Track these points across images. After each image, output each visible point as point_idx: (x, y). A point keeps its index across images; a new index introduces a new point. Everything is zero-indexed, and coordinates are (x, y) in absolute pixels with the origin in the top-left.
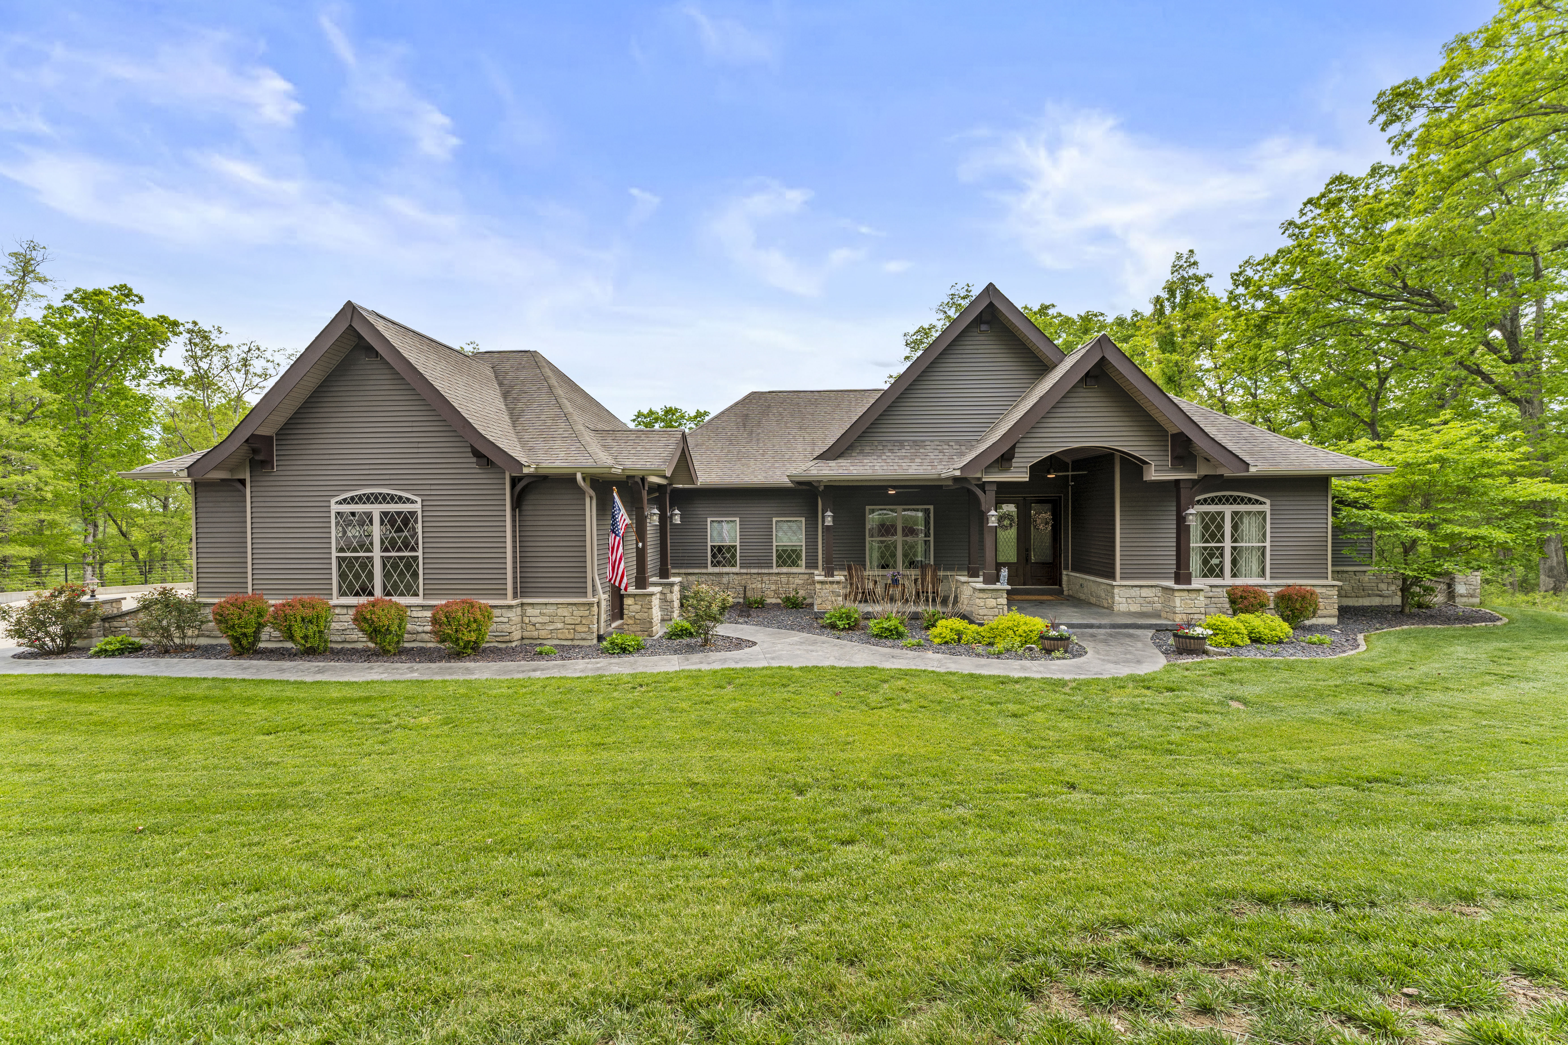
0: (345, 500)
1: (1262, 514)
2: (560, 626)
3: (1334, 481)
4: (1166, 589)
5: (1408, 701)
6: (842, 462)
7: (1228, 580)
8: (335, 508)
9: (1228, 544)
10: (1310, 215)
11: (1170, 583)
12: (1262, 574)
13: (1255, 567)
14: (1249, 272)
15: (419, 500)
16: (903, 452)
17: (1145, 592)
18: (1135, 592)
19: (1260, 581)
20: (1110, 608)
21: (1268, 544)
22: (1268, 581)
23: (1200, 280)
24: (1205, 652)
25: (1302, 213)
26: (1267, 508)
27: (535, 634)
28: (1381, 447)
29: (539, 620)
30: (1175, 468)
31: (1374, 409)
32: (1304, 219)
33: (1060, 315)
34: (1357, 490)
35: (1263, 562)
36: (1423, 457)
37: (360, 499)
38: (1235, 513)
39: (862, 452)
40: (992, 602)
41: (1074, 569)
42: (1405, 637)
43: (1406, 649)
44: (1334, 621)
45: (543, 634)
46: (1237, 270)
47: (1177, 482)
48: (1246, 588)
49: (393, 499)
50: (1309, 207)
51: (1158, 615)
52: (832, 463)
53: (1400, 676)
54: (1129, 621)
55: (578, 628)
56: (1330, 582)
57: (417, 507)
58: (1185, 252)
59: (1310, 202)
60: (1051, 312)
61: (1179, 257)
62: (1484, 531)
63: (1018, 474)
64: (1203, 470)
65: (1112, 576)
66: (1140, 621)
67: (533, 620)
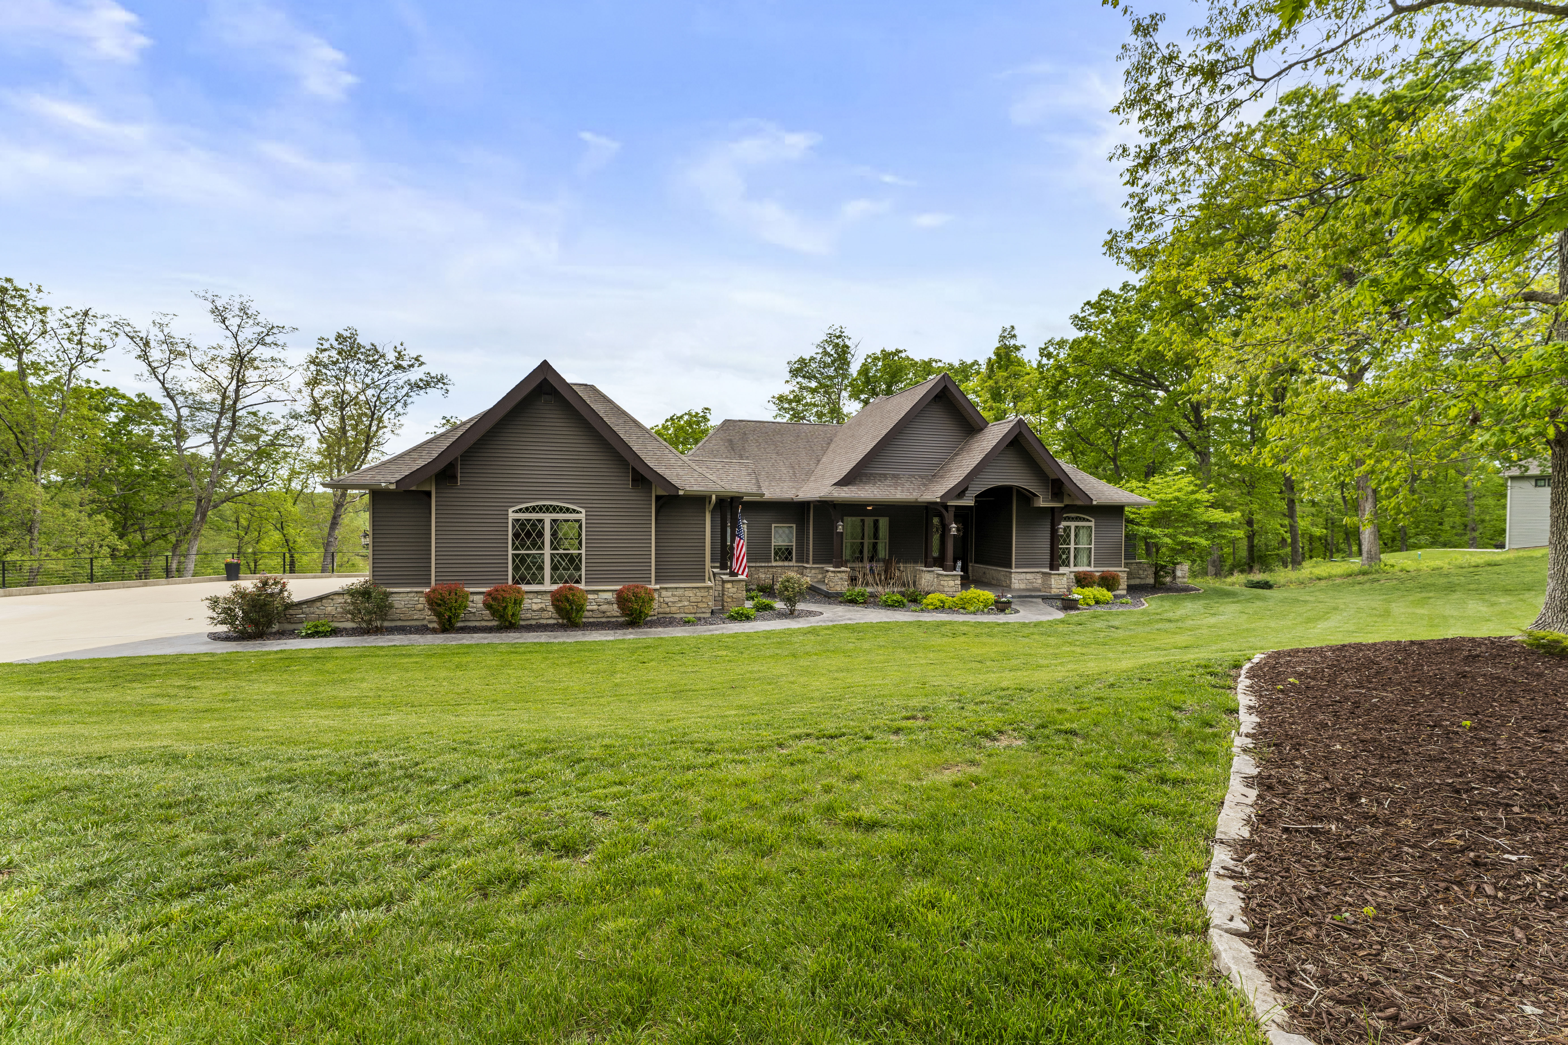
0: (520, 510)
1: (1090, 527)
2: (686, 603)
3: (1126, 509)
4: (1044, 574)
5: (1180, 624)
6: (853, 488)
7: (1073, 569)
8: (512, 516)
9: (1072, 546)
10: (1088, 312)
11: (1047, 570)
12: (1089, 565)
13: (1085, 560)
14: (1051, 349)
15: (583, 511)
16: (888, 482)
17: (1029, 576)
18: (1023, 576)
19: (1088, 569)
20: (1009, 587)
21: (1093, 546)
22: (1092, 569)
23: (1017, 348)
24: (1078, 609)
25: (1083, 311)
26: (1092, 524)
27: (668, 610)
28: (1144, 487)
29: (671, 599)
30: (1052, 500)
31: (1116, 449)
32: (1084, 314)
33: (908, 357)
34: (1134, 513)
35: (1089, 557)
36: (1170, 497)
37: (534, 509)
38: (1076, 527)
39: (861, 481)
40: (952, 583)
41: (976, 562)
42: (1162, 599)
43: (1167, 604)
44: (1124, 592)
45: (673, 609)
46: (1043, 346)
47: (1053, 508)
48: (1085, 573)
49: (561, 510)
50: (1087, 307)
51: (1040, 591)
52: (845, 488)
53: (1170, 615)
54: (1028, 594)
55: (700, 605)
56: (1123, 569)
57: (582, 516)
58: (1008, 326)
59: (1088, 303)
60: (903, 355)
61: (1004, 331)
62: (1196, 539)
63: (968, 501)
64: (1067, 502)
65: (1011, 567)
66: (1033, 594)
67: (667, 600)
